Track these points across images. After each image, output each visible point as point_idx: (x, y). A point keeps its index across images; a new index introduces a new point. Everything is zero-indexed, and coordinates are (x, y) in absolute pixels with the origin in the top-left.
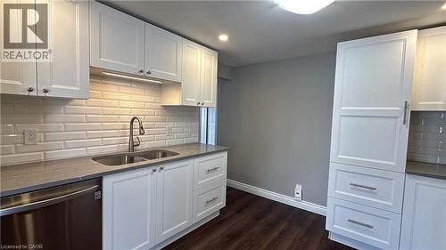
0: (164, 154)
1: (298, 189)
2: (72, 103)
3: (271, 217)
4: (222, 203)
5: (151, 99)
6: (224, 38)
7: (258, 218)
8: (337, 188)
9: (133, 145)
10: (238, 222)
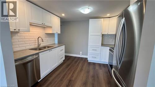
0: (48, 47)
1: (81, 53)
2: (20, 33)
3: (76, 60)
4: (64, 59)
5: (42, 31)
6: (63, 15)
7: (73, 61)
8: (90, 51)
9: (39, 45)
10: (69, 62)
